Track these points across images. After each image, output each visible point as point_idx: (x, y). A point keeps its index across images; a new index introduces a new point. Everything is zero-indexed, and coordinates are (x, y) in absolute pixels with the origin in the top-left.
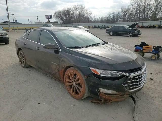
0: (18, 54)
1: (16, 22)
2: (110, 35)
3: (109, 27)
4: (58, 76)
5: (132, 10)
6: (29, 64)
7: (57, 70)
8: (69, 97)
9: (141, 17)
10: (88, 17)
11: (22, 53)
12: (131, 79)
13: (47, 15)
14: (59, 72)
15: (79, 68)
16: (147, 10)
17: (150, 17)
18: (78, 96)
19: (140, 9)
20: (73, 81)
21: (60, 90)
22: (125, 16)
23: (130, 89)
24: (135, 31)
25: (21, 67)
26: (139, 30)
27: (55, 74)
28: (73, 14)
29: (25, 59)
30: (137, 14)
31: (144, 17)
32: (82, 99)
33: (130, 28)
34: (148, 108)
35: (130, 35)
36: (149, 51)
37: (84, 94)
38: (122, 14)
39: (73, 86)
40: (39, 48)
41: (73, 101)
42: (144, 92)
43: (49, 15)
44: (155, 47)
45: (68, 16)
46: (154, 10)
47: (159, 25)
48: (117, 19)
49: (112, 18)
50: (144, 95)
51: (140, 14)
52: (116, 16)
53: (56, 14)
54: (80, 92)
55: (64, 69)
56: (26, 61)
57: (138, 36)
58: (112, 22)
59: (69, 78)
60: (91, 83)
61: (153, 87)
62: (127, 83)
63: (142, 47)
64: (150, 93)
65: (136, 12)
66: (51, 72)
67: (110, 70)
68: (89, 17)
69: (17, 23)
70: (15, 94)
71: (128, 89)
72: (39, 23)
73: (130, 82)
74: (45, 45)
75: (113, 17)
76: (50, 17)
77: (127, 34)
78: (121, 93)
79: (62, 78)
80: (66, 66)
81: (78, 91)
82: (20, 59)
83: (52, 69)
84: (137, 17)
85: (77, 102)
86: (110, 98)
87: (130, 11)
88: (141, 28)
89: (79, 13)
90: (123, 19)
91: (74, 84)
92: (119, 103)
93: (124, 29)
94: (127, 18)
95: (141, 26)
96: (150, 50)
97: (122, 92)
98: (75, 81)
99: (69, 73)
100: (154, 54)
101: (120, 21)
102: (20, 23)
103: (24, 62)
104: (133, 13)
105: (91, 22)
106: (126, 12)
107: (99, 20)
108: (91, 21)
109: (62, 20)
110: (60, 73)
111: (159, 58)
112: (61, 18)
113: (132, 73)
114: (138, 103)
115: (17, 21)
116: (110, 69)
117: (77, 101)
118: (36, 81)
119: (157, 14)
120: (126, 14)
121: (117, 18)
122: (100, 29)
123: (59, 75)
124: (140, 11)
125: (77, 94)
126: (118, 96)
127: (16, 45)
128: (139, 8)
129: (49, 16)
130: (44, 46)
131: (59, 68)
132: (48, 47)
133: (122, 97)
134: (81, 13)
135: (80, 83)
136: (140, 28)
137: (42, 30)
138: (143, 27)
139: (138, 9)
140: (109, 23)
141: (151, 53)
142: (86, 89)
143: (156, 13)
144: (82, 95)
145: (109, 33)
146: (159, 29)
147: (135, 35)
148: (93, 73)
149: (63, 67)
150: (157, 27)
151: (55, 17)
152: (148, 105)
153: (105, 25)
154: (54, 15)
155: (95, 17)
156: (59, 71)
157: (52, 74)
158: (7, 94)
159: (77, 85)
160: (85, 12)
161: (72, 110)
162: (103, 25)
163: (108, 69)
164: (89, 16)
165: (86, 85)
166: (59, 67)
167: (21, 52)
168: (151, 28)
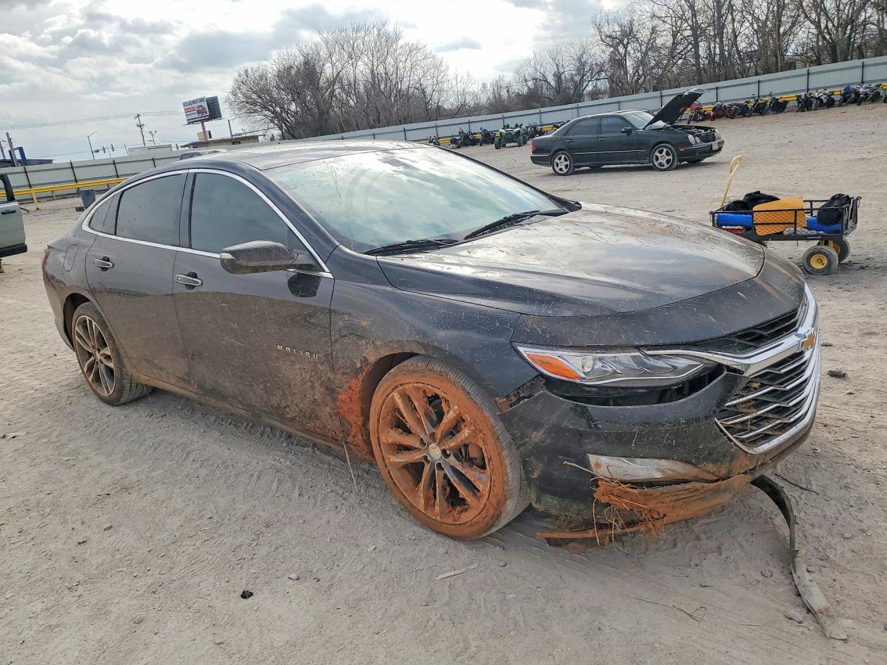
0: (68, 331)
1: (18, 157)
2: (557, 174)
3: (541, 133)
4: (333, 425)
5: (654, 28)
6: (143, 379)
7: (322, 390)
8: (412, 530)
9: (707, 62)
10: (424, 92)
11: (94, 323)
12: (755, 385)
13: (194, 102)
14: (334, 399)
15: (452, 360)
16: (733, 20)
17: (750, 56)
18: (466, 517)
19: (694, 15)
20: (426, 439)
21: (353, 499)
22: (618, 63)
23: (755, 441)
24: (690, 137)
25: (94, 402)
26: (706, 129)
27: (313, 416)
28: (337, 78)
29: (118, 355)
30: (680, 48)
31: (717, 58)
32: (494, 530)
33: (660, 124)
34: (863, 531)
35: (663, 158)
36: (788, 230)
37: (501, 503)
38: (600, 53)
39: (427, 467)
40: (195, 276)
41: (441, 550)
42: (819, 451)
43: (202, 100)
44: (816, 205)
45: (314, 96)
46: (767, 17)
47: (803, 94)
48: (578, 86)
49: (553, 83)
50: (821, 462)
51: (696, 46)
52: (569, 70)
53: (244, 89)
54: (475, 495)
55: (361, 377)
56: (125, 360)
57: (706, 160)
58: (552, 103)
59: (401, 426)
60: (537, 436)
61: (856, 417)
62: (735, 412)
63: (751, 213)
64: (850, 450)
65: (674, 36)
66: (287, 406)
67: (638, 348)
68: (428, 91)
69: (24, 162)
70: (94, 562)
71: (742, 441)
72: (149, 148)
73: (749, 401)
74: (230, 252)
75: (558, 76)
76: (211, 110)
77: (649, 156)
78: (711, 467)
79: (354, 430)
80: (372, 359)
81: (463, 492)
82: (84, 355)
83: (289, 385)
84: (686, 63)
85: (464, 553)
86: (651, 505)
87: (644, 35)
88: (713, 118)
89: (372, 71)
90: (611, 79)
91: (435, 452)
92: (697, 528)
93: (628, 132)
94: (631, 71)
95: (708, 109)
96: (795, 223)
97: (715, 461)
98: (438, 436)
99: (396, 395)
100: (816, 242)
101: (595, 95)
102: (41, 162)
103: (110, 371)
104: (659, 41)
105: (439, 113)
106: (621, 42)
107: (483, 99)
108: (439, 107)
109: (278, 119)
110: (338, 404)
111: (846, 261)
112: (274, 112)
113: (756, 348)
114: (799, 511)
115: (21, 150)
116: (637, 343)
117: (462, 546)
118: (203, 472)
119: (785, 33)
120: (621, 49)
121: (577, 78)
122: (497, 148)
123: (337, 414)
124: (695, 28)
125: (458, 508)
126: (697, 485)
127: (49, 279)
128: (688, 14)
129: (205, 104)
130: (228, 256)
131: (331, 375)
132: (251, 264)
133: (717, 492)
134: (381, 69)
135: (466, 446)
136: (706, 117)
137: (195, 174)
138: (722, 112)
139: (682, 18)
140: (537, 111)
141: (805, 238)
142: (513, 475)
143: (782, 30)
144: (492, 511)
145: (549, 161)
146: (807, 113)
147: (691, 159)
148: (542, 375)
149: (359, 365)
150: (793, 103)
151: (240, 109)
152: (860, 515)
153: (519, 121)
154: (232, 98)
155: (460, 87)
156: (331, 391)
157: (293, 419)
158: (45, 567)
159: (452, 458)
160: (401, 65)
161: (447, 604)
162: (507, 122)
163: (623, 339)
164: (428, 84)
165: (505, 453)
166: (333, 369)
167: (88, 318)
168: (761, 114)
